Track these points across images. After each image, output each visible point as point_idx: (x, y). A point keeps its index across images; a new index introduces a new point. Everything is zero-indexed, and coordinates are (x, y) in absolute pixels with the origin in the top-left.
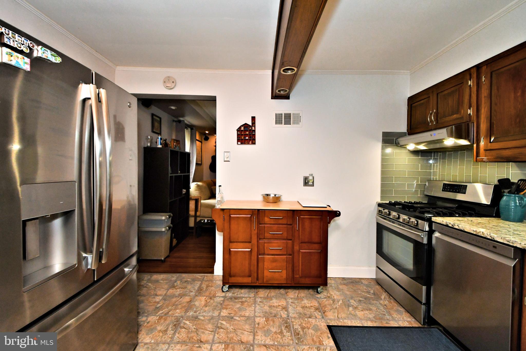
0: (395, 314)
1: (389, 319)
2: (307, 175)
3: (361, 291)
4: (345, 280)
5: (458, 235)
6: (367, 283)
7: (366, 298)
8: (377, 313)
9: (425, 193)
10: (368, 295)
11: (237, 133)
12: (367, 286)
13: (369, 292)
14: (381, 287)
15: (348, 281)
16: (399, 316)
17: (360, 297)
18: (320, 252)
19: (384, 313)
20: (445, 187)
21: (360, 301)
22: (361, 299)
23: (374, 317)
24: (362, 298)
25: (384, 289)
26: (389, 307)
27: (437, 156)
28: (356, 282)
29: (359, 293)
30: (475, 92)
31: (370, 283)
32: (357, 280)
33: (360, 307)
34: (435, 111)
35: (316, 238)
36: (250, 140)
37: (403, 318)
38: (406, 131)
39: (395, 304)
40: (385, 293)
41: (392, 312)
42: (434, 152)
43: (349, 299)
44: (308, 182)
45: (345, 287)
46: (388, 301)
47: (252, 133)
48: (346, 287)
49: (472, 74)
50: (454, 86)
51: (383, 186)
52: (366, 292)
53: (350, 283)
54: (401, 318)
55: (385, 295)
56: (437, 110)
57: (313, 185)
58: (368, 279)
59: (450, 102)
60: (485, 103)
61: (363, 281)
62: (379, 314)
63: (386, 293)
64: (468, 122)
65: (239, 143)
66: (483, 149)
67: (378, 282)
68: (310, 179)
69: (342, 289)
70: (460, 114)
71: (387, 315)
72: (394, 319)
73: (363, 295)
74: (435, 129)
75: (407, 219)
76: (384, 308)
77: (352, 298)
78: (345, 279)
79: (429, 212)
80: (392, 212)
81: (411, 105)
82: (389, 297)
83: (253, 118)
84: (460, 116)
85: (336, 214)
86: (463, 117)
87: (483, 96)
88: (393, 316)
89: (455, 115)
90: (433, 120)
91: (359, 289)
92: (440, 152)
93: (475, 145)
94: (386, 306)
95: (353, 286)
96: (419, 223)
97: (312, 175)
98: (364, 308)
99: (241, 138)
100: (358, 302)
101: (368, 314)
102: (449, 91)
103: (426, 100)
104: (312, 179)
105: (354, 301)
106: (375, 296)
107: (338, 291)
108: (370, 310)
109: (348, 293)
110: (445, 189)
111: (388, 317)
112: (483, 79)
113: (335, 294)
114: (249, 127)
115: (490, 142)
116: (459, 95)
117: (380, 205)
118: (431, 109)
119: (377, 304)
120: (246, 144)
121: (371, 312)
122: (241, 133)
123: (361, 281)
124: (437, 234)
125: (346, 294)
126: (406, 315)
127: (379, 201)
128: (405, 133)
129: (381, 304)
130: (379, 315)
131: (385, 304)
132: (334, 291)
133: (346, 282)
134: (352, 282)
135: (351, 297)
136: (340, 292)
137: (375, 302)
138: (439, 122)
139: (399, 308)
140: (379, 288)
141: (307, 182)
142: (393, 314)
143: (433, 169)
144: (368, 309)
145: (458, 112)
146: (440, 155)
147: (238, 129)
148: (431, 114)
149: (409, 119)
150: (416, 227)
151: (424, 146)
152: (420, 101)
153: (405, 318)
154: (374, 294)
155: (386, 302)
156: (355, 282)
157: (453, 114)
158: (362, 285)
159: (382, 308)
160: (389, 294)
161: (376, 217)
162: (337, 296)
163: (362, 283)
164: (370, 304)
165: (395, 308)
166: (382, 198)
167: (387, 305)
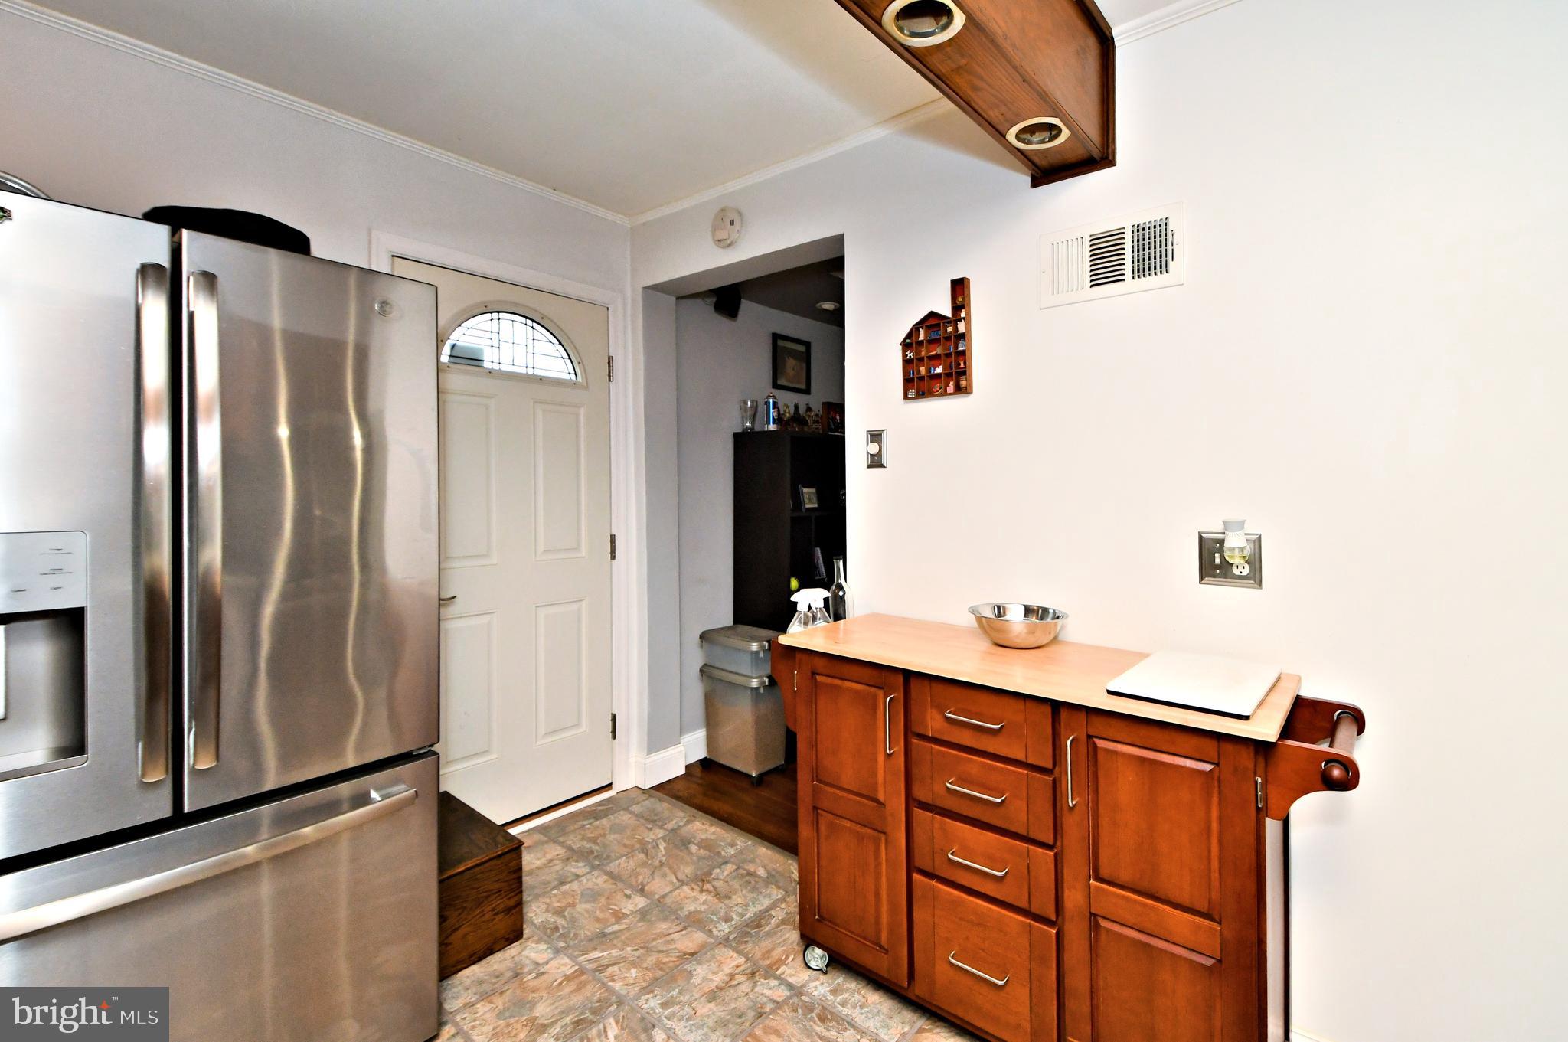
11: (904, 355)
36: (949, 375)
47: (957, 348)
65: (912, 393)
83: (959, 287)
99: (919, 372)
114: (944, 323)
120: (937, 396)
122: (918, 352)
147: (908, 341)
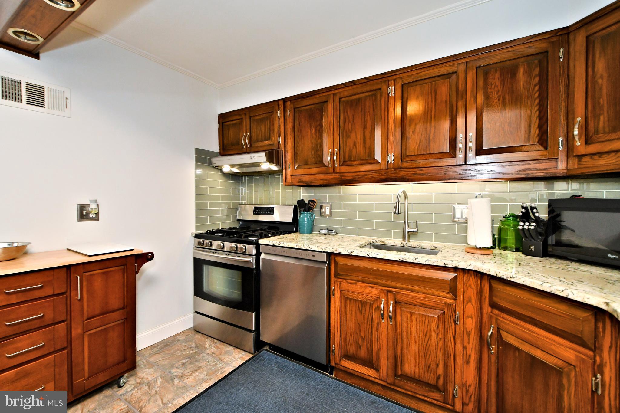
0: (226, 358)
1: (223, 367)
2: (84, 201)
3: (181, 351)
4: (155, 347)
5: (284, 252)
6: (184, 338)
7: (189, 357)
8: (209, 367)
9: (237, 217)
10: (191, 352)
12: (186, 341)
13: (190, 348)
14: (201, 334)
15: (159, 347)
16: (230, 357)
17: (182, 360)
18: (124, 322)
19: (216, 363)
20: (256, 210)
21: (184, 364)
22: (184, 361)
23: (207, 375)
24: (185, 359)
25: (205, 335)
26: (217, 353)
27: (245, 180)
28: (170, 343)
29: (179, 354)
30: (283, 123)
31: (188, 335)
32: (171, 340)
33: (187, 371)
34: (248, 134)
35: (115, 301)
37: (235, 358)
38: (218, 151)
39: (223, 346)
40: (208, 339)
41: (222, 357)
42: (242, 176)
43: (169, 371)
44: (88, 214)
45: (158, 358)
46: (214, 347)
48: (160, 356)
49: (280, 106)
50: (266, 113)
51: (198, 213)
52: (187, 349)
53: (163, 348)
54: (233, 358)
55: (208, 342)
56: (250, 133)
57: (97, 218)
58: (183, 332)
59: (263, 127)
60: (290, 135)
61: (179, 338)
62: (210, 367)
63: (210, 338)
64: (278, 149)
66: (290, 175)
67: (197, 330)
68: (92, 209)
69: (155, 362)
70: (272, 141)
71: (218, 363)
72: (227, 364)
73: (185, 355)
74: (249, 153)
75: (234, 246)
76: (214, 357)
77: (172, 366)
78: (154, 345)
79: (252, 236)
80: (213, 241)
81: (223, 123)
82: (214, 342)
84: (272, 143)
85: (147, 257)
86: (273, 144)
87: (288, 127)
88: (225, 361)
89: (267, 141)
90: (247, 143)
91: (178, 350)
92: (248, 176)
93: (284, 171)
94: (215, 354)
95: (169, 350)
96: (247, 248)
97: (96, 201)
98: (192, 370)
100: (182, 366)
101: (199, 374)
102: (262, 116)
103: (238, 120)
104: (95, 209)
105: (177, 369)
106: (198, 348)
107: (150, 368)
108: (199, 368)
109: (165, 362)
110: (256, 212)
111: (221, 365)
112: (289, 113)
113: (147, 374)
115: (295, 169)
116: (270, 122)
117: (197, 236)
118: (244, 132)
119: (204, 357)
121: (201, 370)
123: (176, 339)
124: (263, 256)
125: (163, 365)
126: (236, 352)
127: (195, 232)
128: (217, 153)
129: (208, 354)
130: (211, 369)
131: (212, 352)
132: (144, 371)
133: (157, 350)
134: (166, 345)
135: (170, 365)
136: (154, 366)
137: (201, 355)
138: (253, 146)
139: (227, 348)
140: (199, 337)
141: (84, 213)
142: (224, 359)
143: (242, 193)
144: (197, 369)
145: (269, 139)
146: (248, 179)
148: (245, 137)
149: (221, 139)
150: (244, 253)
151: (237, 168)
152: (232, 121)
153: (236, 356)
154: (197, 347)
155: (213, 349)
156: (168, 343)
157: (265, 140)
158: (179, 342)
159: (211, 359)
160: (212, 339)
161: (193, 251)
162: (152, 374)
163: (179, 340)
164: (196, 361)
165: (223, 351)
166: (197, 227)
167: (215, 352)
